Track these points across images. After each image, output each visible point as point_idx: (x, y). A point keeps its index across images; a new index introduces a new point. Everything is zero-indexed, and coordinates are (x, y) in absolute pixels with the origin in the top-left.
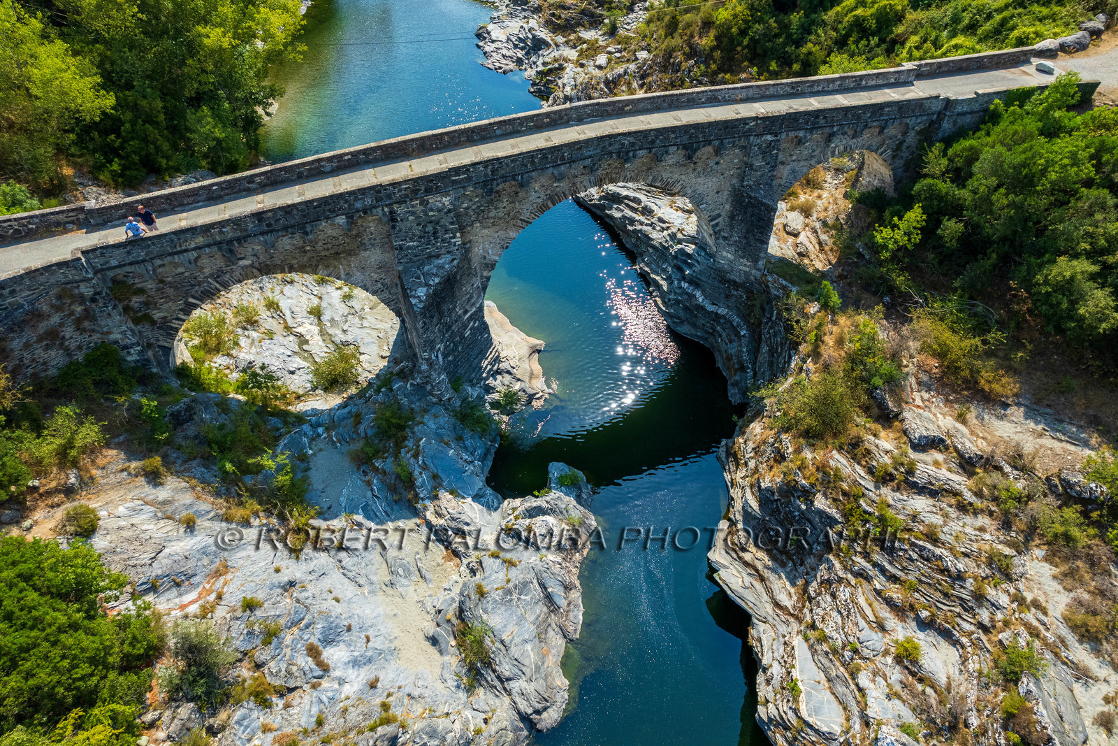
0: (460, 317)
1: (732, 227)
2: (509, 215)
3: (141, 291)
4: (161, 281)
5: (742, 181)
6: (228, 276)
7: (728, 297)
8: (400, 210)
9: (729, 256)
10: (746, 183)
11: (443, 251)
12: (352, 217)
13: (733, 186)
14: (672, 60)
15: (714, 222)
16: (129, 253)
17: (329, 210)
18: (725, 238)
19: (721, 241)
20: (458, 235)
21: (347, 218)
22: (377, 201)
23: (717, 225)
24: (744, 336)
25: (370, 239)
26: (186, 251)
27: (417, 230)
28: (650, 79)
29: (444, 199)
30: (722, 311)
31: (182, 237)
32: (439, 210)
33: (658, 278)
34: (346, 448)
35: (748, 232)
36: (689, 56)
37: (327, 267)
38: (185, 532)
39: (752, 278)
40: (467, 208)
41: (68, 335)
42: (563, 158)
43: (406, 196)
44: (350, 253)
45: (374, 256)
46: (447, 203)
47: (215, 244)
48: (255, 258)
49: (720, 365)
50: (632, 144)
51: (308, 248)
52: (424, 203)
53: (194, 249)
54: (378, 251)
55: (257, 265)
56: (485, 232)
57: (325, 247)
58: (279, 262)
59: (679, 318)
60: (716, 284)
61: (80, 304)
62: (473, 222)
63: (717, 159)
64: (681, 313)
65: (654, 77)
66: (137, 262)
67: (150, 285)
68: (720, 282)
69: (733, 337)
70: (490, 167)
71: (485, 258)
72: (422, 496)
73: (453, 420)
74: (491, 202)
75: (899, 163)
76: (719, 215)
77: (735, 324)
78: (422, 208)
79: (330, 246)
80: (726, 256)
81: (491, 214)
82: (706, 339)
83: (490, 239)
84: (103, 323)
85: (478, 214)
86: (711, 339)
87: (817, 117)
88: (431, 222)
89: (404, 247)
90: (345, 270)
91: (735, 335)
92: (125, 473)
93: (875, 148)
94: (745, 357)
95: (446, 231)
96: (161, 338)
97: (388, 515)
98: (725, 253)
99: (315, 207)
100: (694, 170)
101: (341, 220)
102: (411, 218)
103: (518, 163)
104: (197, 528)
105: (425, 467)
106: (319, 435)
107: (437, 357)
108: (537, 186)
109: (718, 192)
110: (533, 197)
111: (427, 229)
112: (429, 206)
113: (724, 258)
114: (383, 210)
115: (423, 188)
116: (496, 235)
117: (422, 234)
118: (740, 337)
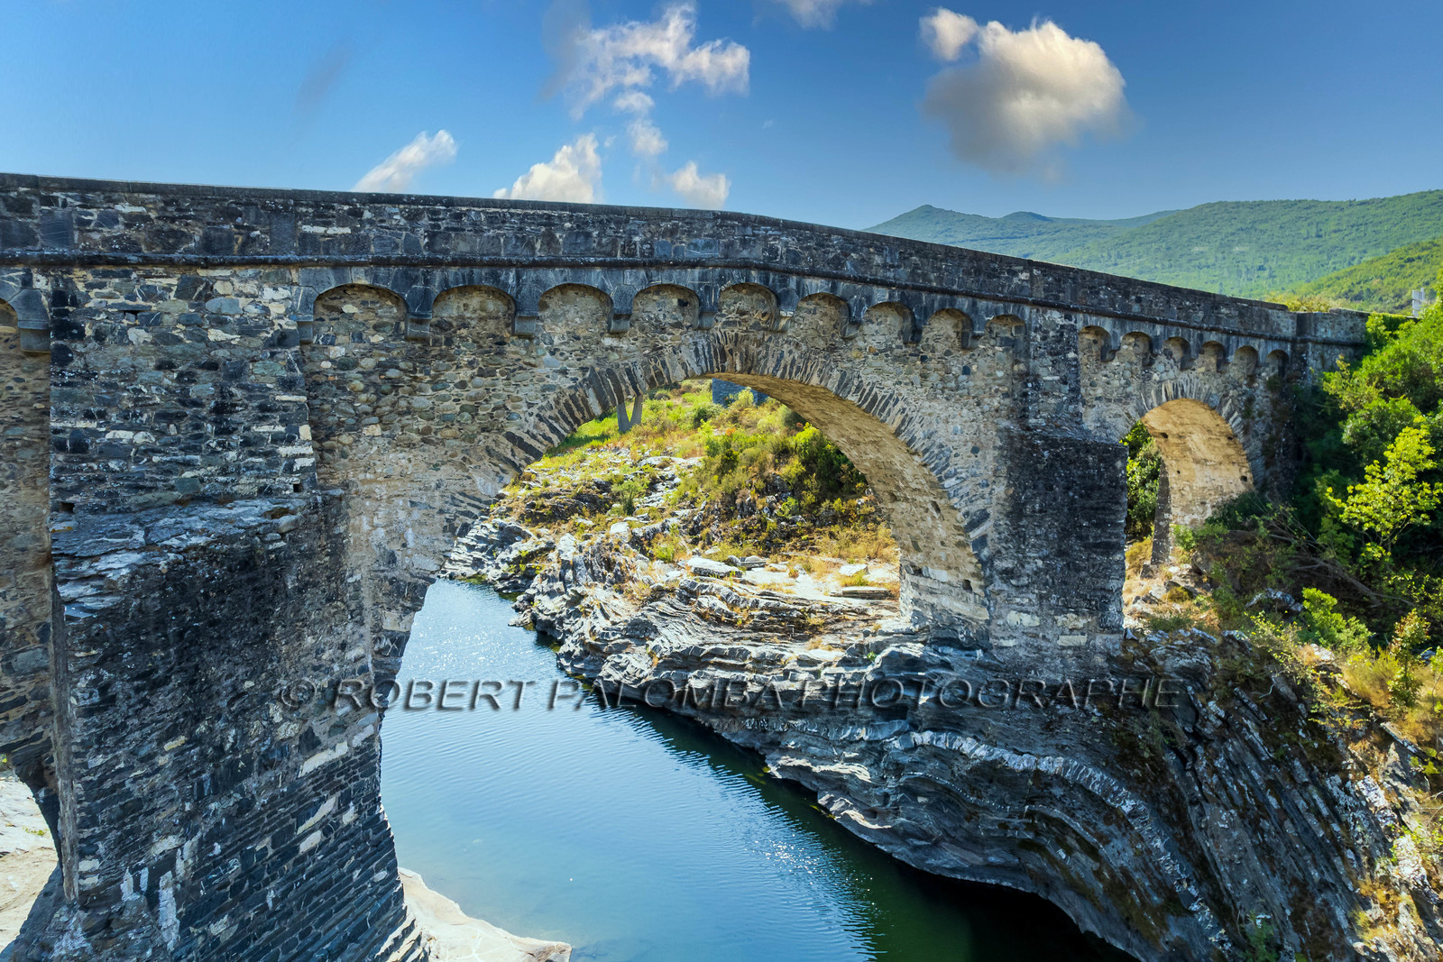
1: (1019, 536)
5: (1023, 417)
7: (1048, 727)
8: (99, 295)
9: (1027, 619)
11: (245, 484)
14: (738, 501)
15: (975, 534)
18: (1008, 574)
19: (998, 585)
23: (982, 542)
24: (1134, 814)
27: (157, 387)
28: (706, 530)
29: (268, 293)
32: (247, 330)
33: (838, 767)
36: (762, 493)
39: (1099, 660)
40: (344, 365)
42: (629, 248)
46: (276, 309)
52: (196, 292)
56: (398, 459)
62: (359, 417)
63: (965, 358)
65: (714, 528)
69: (1102, 827)
71: (392, 559)
74: (421, 357)
76: (984, 516)
77: (1097, 789)
78: (183, 306)
80: (1018, 623)
81: (420, 402)
82: (1020, 869)
83: (413, 490)
85: (381, 394)
88: (212, 366)
89: (94, 445)
91: (1107, 821)
93: (1216, 400)
95: (265, 412)
98: (1013, 617)
100: (924, 377)
102: (138, 335)
107: (152, 899)
108: (558, 332)
109: (975, 450)
111: (194, 391)
112: (211, 305)
113: (1011, 631)
114: (27, 282)
115: (198, 234)
116: (432, 478)
117: (173, 406)
118: (1123, 822)
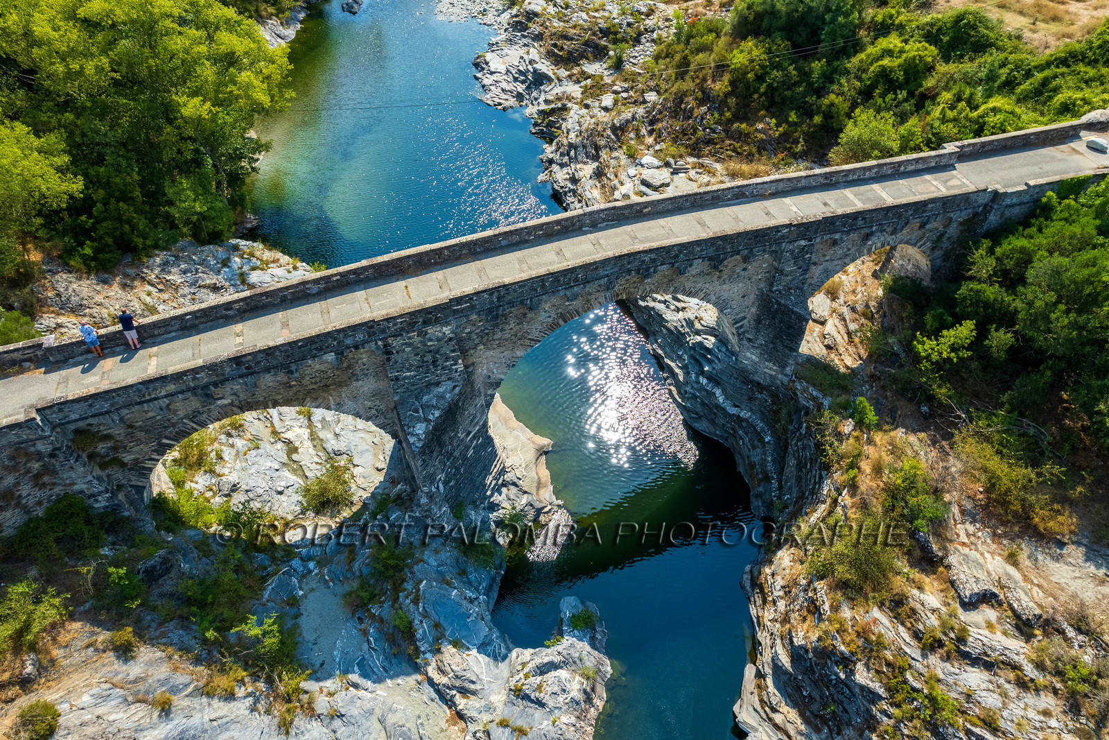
0: (462, 440)
1: (757, 330)
2: (516, 335)
3: (107, 437)
4: (130, 426)
5: (771, 285)
6: (205, 416)
7: (751, 399)
8: (395, 343)
9: (754, 357)
10: (775, 288)
11: (443, 378)
12: (342, 353)
13: (761, 290)
14: (683, 106)
15: (738, 325)
16: (91, 406)
17: (316, 349)
18: (750, 340)
19: (745, 342)
20: (460, 361)
21: (336, 354)
22: (369, 336)
23: (742, 327)
24: (768, 443)
25: (362, 370)
26: (156, 399)
27: (415, 361)
28: (660, 125)
29: (444, 329)
30: (745, 414)
31: (151, 386)
32: (439, 340)
33: (672, 364)
34: (340, 589)
35: (775, 337)
36: (701, 102)
37: (316, 399)
38: (160, 716)
39: (778, 382)
40: (470, 333)
41: (24, 493)
42: (576, 280)
43: (402, 329)
44: (340, 385)
45: (367, 385)
46: (447, 332)
47: (188, 390)
48: (234, 397)
49: (741, 469)
50: (654, 261)
51: (294, 383)
52: (422, 334)
53: (166, 396)
54: (371, 379)
55: (237, 403)
56: (490, 353)
57: (313, 381)
58: (262, 399)
59: (696, 413)
60: (739, 384)
61: (38, 461)
62: (476, 345)
63: (745, 266)
64: (699, 408)
65: (664, 123)
66: (101, 414)
67: (118, 432)
68: (743, 382)
69: (756, 442)
70: (496, 294)
71: (489, 377)
72: (423, 649)
73: (455, 553)
74: (497, 325)
75: (938, 253)
76: (744, 318)
77: (759, 429)
78: (420, 339)
79: (318, 380)
80: (750, 357)
81: (497, 337)
82: (726, 440)
83: (495, 360)
84: (65, 476)
85: (482, 337)
86: (731, 440)
87: (856, 219)
88: (430, 351)
89: (401, 378)
90: (335, 401)
91: (759, 441)
92: (92, 649)
93: (914, 241)
94: (770, 467)
95: (447, 359)
96: (133, 478)
97: (386, 671)
98: (748, 355)
99: (300, 347)
100: (719, 277)
101: (330, 357)
102: (408, 349)
103: (526, 288)
104: (173, 709)
105: (425, 615)
106: (310, 572)
107: (438, 488)
108: (547, 307)
109: (743, 297)
110: (542, 316)
111: (425, 359)
112: (427, 336)
113: (747, 359)
114: (376, 344)
115: (421, 320)
116: (502, 355)
117: (420, 364)
118: (764, 444)
